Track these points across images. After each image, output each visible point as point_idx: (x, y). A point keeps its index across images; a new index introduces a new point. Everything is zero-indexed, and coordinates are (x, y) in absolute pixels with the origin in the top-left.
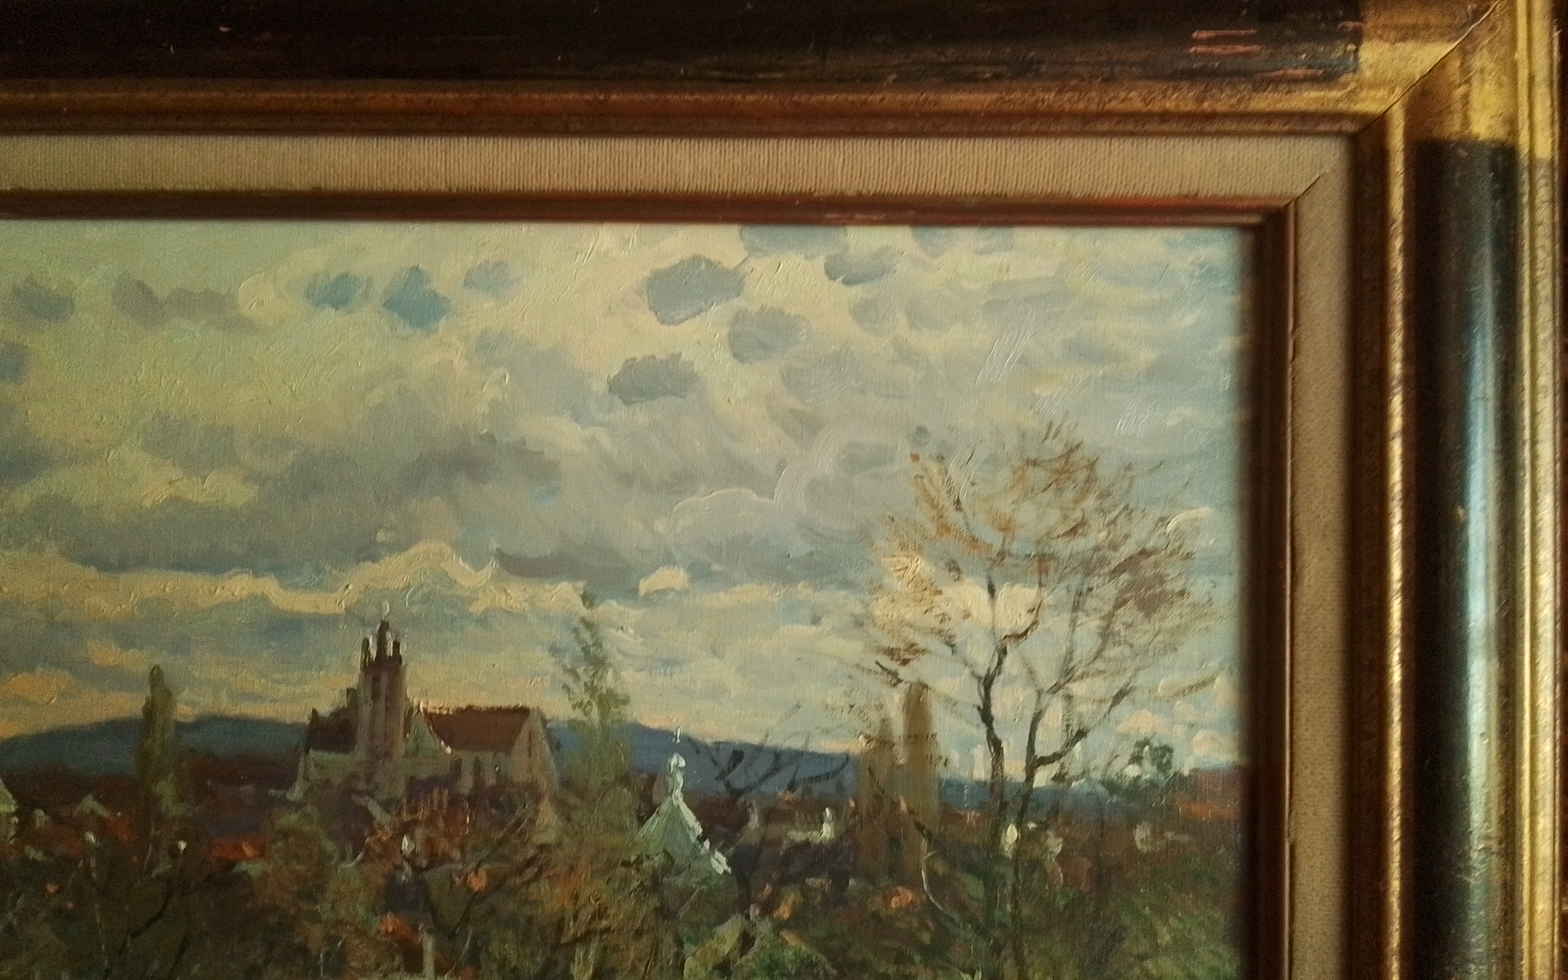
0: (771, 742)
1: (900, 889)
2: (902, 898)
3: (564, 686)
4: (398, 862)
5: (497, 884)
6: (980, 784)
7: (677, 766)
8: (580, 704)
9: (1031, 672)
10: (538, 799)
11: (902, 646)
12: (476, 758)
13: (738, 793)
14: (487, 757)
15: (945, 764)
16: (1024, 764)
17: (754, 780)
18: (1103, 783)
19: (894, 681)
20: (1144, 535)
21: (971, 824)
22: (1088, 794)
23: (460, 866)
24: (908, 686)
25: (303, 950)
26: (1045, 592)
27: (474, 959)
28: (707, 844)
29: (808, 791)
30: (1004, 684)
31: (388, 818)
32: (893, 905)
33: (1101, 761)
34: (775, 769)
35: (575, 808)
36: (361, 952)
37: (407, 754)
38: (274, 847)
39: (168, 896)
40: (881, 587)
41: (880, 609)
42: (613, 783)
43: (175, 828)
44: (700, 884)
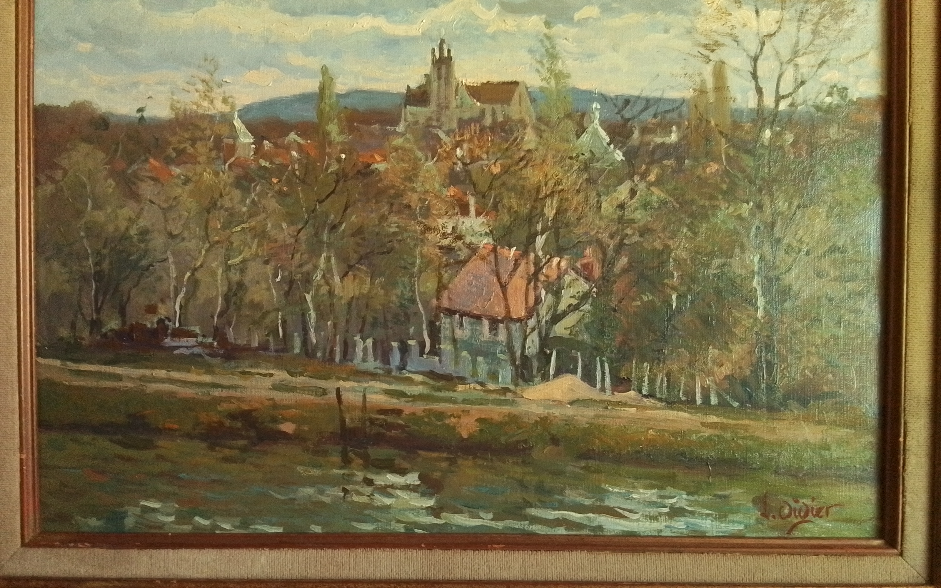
0: (644, 94)
1: (711, 163)
2: (713, 168)
3: (536, 70)
4: (455, 161)
5: (506, 170)
6: (752, 110)
7: (596, 108)
8: (544, 79)
9: (777, 53)
10: (525, 127)
11: (711, 42)
12: (493, 107)
13: (629, 120)
14: (498, 107)
16: (774, 99)
17: (635, 113)
18: (813, 106)
19: (707, 61)
21: (747, 130)
22: (806, 112)
23: (487, 162)
24: (714, 63)
25: (409, 207)
26: (785, 12)
27: (495, 207)
29: (664, 118)
30: (764, 60)
31: (449, 139)
32: (708, 172)
33: (812, 96)
34: (646, 108)
35: (544, 131)
36: (438, 206)
37: (457, 107)
38: (391, 155)
39: (337, 182)
40: (700, 13)
41: (700, 24)
42: (564, 117)
43: (339, 147)
44: (609, 166)
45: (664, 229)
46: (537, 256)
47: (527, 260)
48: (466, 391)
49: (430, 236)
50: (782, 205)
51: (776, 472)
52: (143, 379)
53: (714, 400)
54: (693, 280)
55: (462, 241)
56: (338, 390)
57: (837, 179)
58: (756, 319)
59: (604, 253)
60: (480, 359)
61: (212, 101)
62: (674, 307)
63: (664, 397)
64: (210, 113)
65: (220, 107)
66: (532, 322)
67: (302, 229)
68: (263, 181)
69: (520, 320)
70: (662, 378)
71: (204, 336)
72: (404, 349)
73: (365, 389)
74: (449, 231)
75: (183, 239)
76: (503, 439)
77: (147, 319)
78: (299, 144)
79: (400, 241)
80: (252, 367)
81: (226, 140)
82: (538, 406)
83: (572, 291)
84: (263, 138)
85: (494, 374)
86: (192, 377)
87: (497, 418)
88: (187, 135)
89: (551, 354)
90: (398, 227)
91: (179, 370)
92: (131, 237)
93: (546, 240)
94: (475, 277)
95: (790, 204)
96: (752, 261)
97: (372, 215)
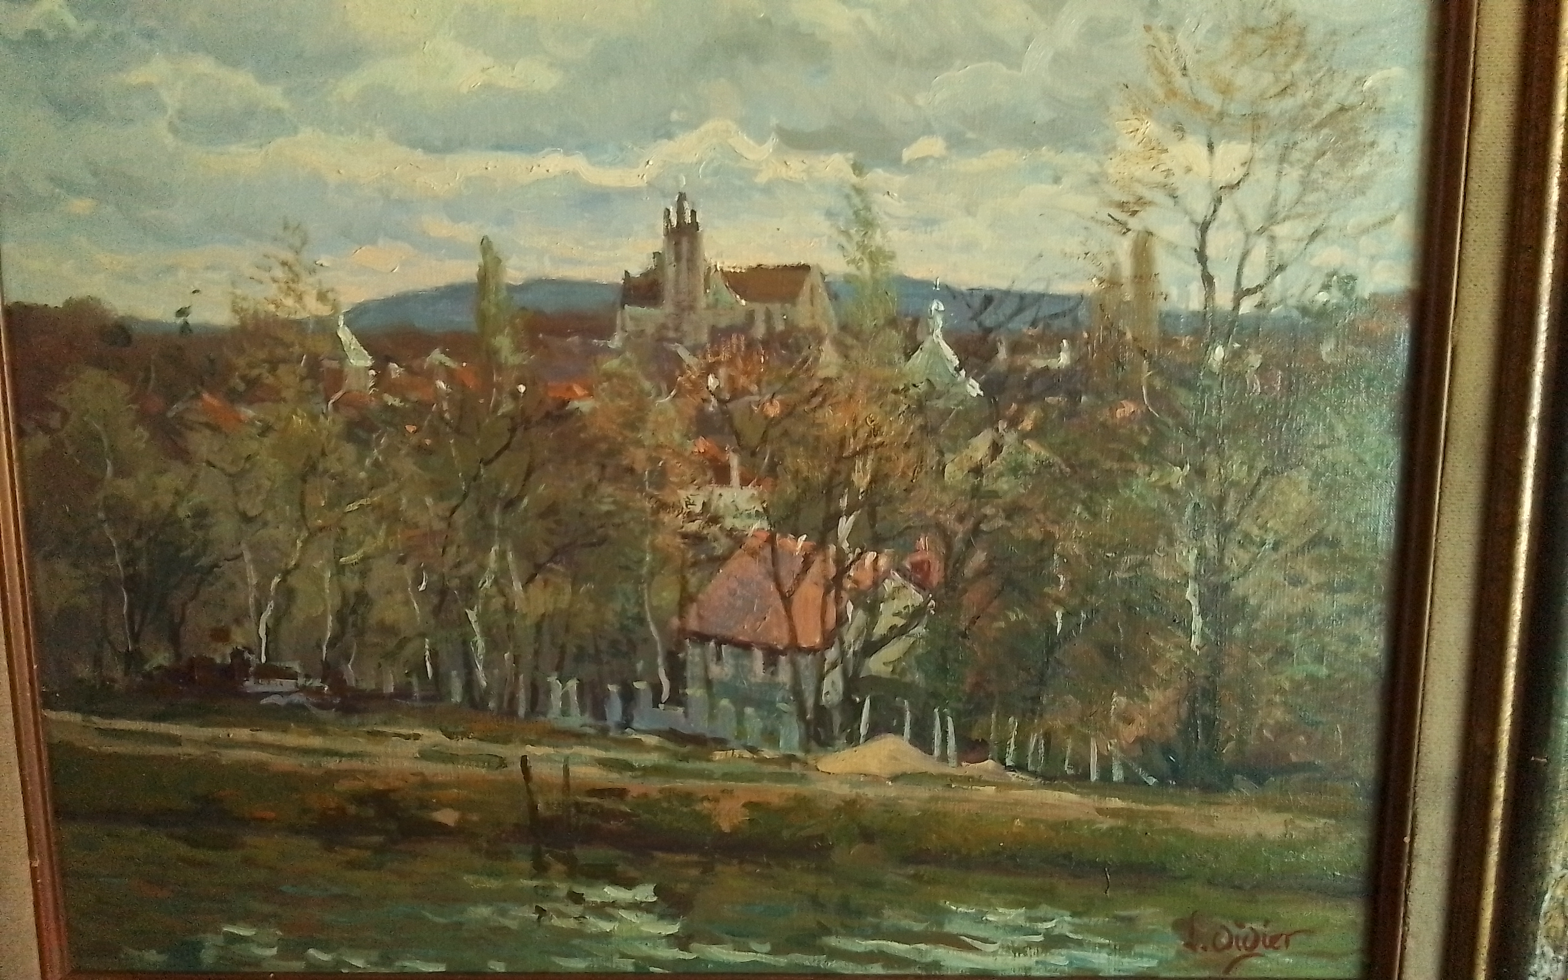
0: (1017, 287)
1: (1124, 402)
2: (1129, 407)
3: (839, 245)
4: (705, 396)
5: (789, 411)
6: (1195, 314)
7: (937, 310)
8: (853, 260)
9: (1242, 217)
10: (820, 341)
11: (1132, 199)
12: (767, 308)
13: (990, 330)
14: (776, 307)
15: (1165, 299)
16: (1232, 296)
17: (1002, 319)
18: (1297, 308)
19: (1125, 230)
20: (1343, 94)
21: (1185, 347)
22: (1285, 317)
23: (757, 398)
24: (1135, 234)
25: (631, 470)
26: (1257, 147)
27: (772, 469)
28: (963, 372)
29: (1048, 326)
30: (1218, 229)
31: (695, 359)
32: (1118, 416)
33: (1296, 290)
34: (1020, 310)
35: (852, 347)
36: (679, 470)
37: (708, 307)
38: (600, 387)
39: (513, 430)
40: (1114, 148)
41: (1114, 167)
42: (884, 326)
43: (515, 374)
44: (957, 405)
45: (1045, 508)
46: (840, 550)
47: (825, 555)
48: (727, 761)
49: (666, 518)
50: (1237, 469)
51: (1210, 882)
52: (213, 742)
53: (1118, 774)
54: (1091, 588)
55: (719, 526)
56: (524, 759)
57: (1331, 428)
58: (1189, 650)
59: (949, 547)
60: (749, 711)
61: (300, 298)
62: (1058, 631)
63: (1039, 770)
64: (298, 317)
65: (313, 308)
66: (832, 654)
67: (457, 507)
68: (392, 429)
69: (812, 650)
70: (1037, 741)
71: (307, 677)
72: (629, 696)
73: (567, 759)
74: (698, 509)
75: (265, 524)
76: (786, 834)
77: (215, 650)
78: (447, 368)
79: (619, 525)
80: (385, 723)
81: (327, 363)
82: (841, 783)
83: (897, 605)
84: (389, 359)
85: (771, 733)
86: (292, 739)
87: (775, 801)
88: (262, 355)
89: (863, 703)
90: (614, 502)
91: (270, 728)
92: (179, 521)
93: (855, 524)
94: (741, 583)
95: (1251, 468)
96: (1186, 560)
97: (573, 485)
